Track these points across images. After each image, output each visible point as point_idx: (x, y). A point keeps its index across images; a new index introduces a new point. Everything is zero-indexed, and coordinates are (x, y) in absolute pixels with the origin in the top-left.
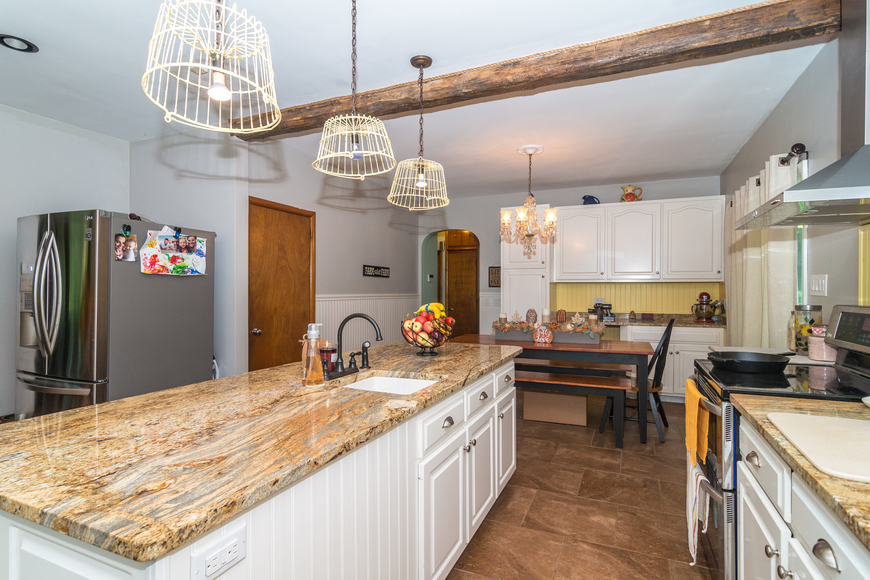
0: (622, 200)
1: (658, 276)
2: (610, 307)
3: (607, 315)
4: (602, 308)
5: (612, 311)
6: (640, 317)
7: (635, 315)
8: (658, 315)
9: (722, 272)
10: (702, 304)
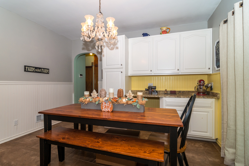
0: (161, 34)
1: (178, 72)
2: (155, 88)
3: (154, 92)
4: (152, 88)
5: (156, 90)
6: (169, 93)
7: (167, 91)
8: (178, 91)
9: (211, 69)
10: (200, 85)
